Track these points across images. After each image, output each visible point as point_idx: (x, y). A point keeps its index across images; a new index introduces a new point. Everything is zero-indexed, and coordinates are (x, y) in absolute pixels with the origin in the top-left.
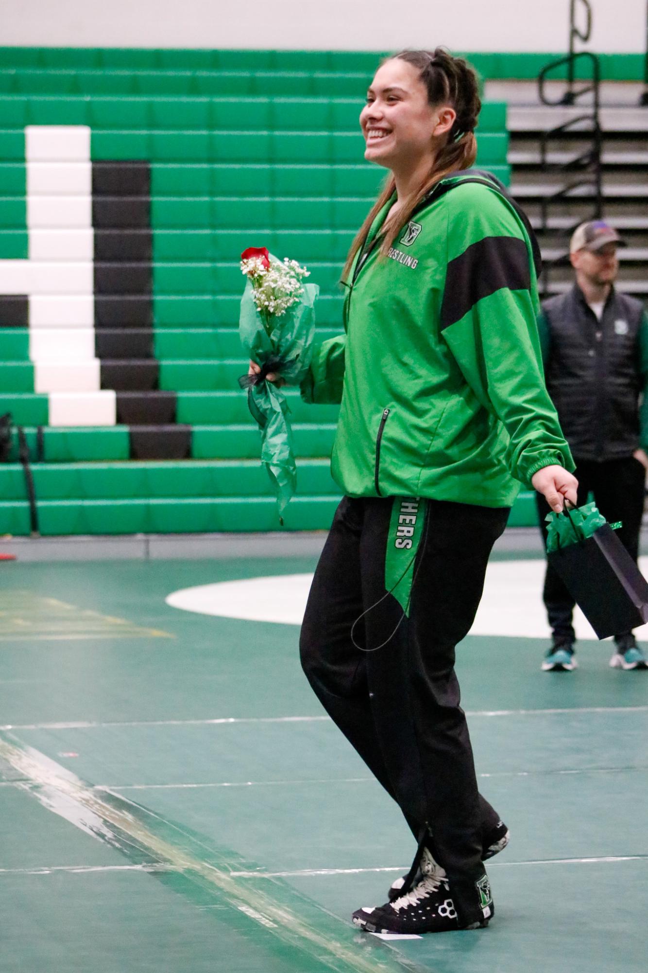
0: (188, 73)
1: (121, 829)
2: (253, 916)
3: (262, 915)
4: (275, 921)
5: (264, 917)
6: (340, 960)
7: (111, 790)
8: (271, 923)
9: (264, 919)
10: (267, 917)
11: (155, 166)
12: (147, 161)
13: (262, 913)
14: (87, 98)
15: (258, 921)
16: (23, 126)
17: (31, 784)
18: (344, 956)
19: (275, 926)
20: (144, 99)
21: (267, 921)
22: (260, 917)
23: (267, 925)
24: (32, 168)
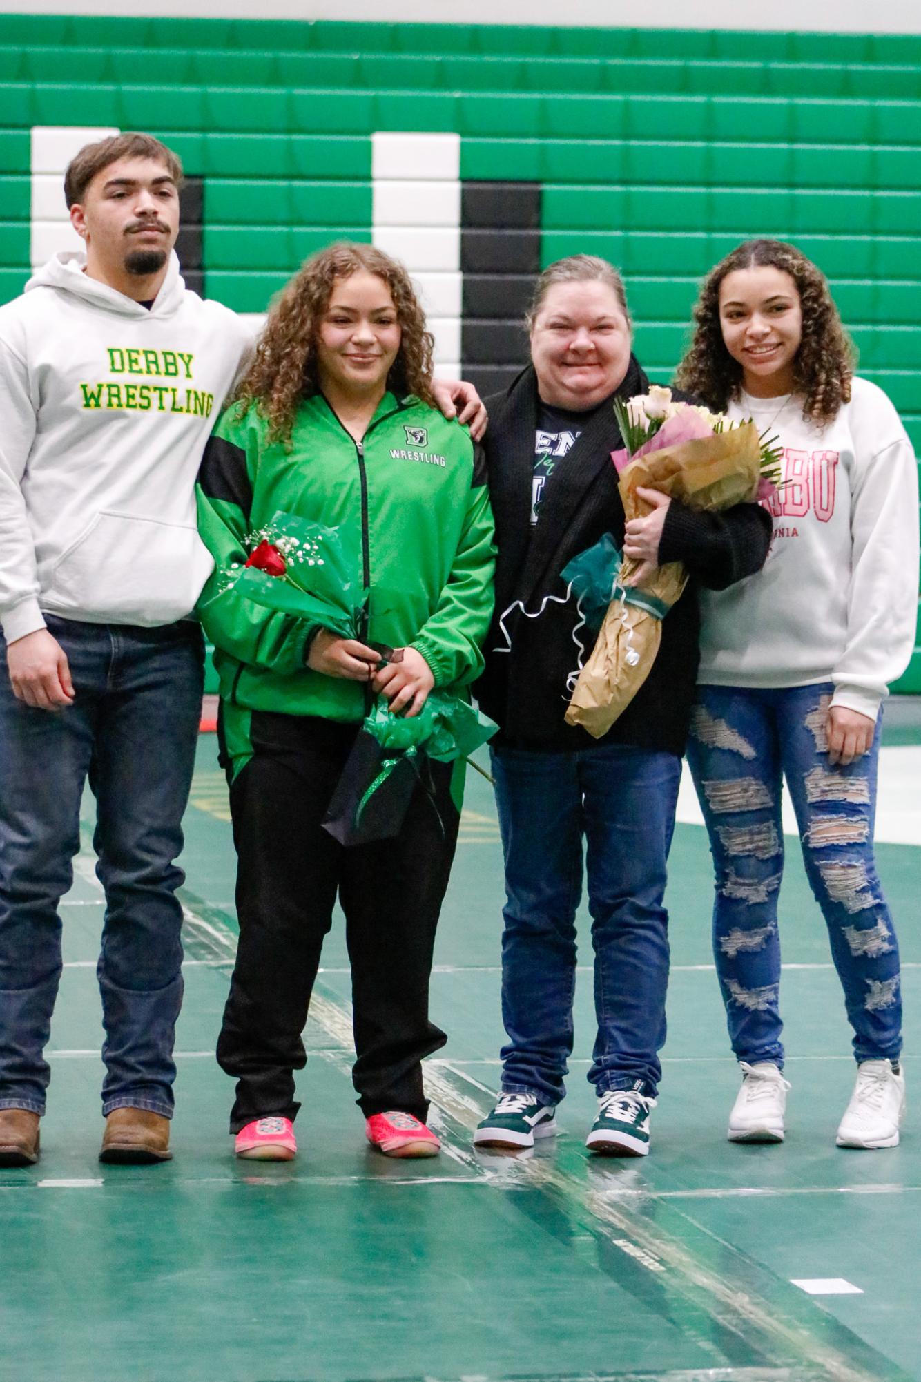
0: (596, 61)
1: (462, 1125)
2: (632, 1254)
3: (644, 1252)
4: (661, 1262)
5: (647, 1255)
6: (745, 1322)
7: (453, 1065)
8: (657, 1264)
9: (647, 1258)
10: (653, 1255)
11: (546, 187)
12: (538, 182)
13: (645, 1250)
14: (457, 94)
15: (639, 1261)
16: (369, 132)
17: (343, 1053)
18: (752, 1316)
19: (662, 1268)
20: (536, 96)
21: (652, 1261)
22: (643, 1255)
23: (651, 1268)
24: (379, 188)
